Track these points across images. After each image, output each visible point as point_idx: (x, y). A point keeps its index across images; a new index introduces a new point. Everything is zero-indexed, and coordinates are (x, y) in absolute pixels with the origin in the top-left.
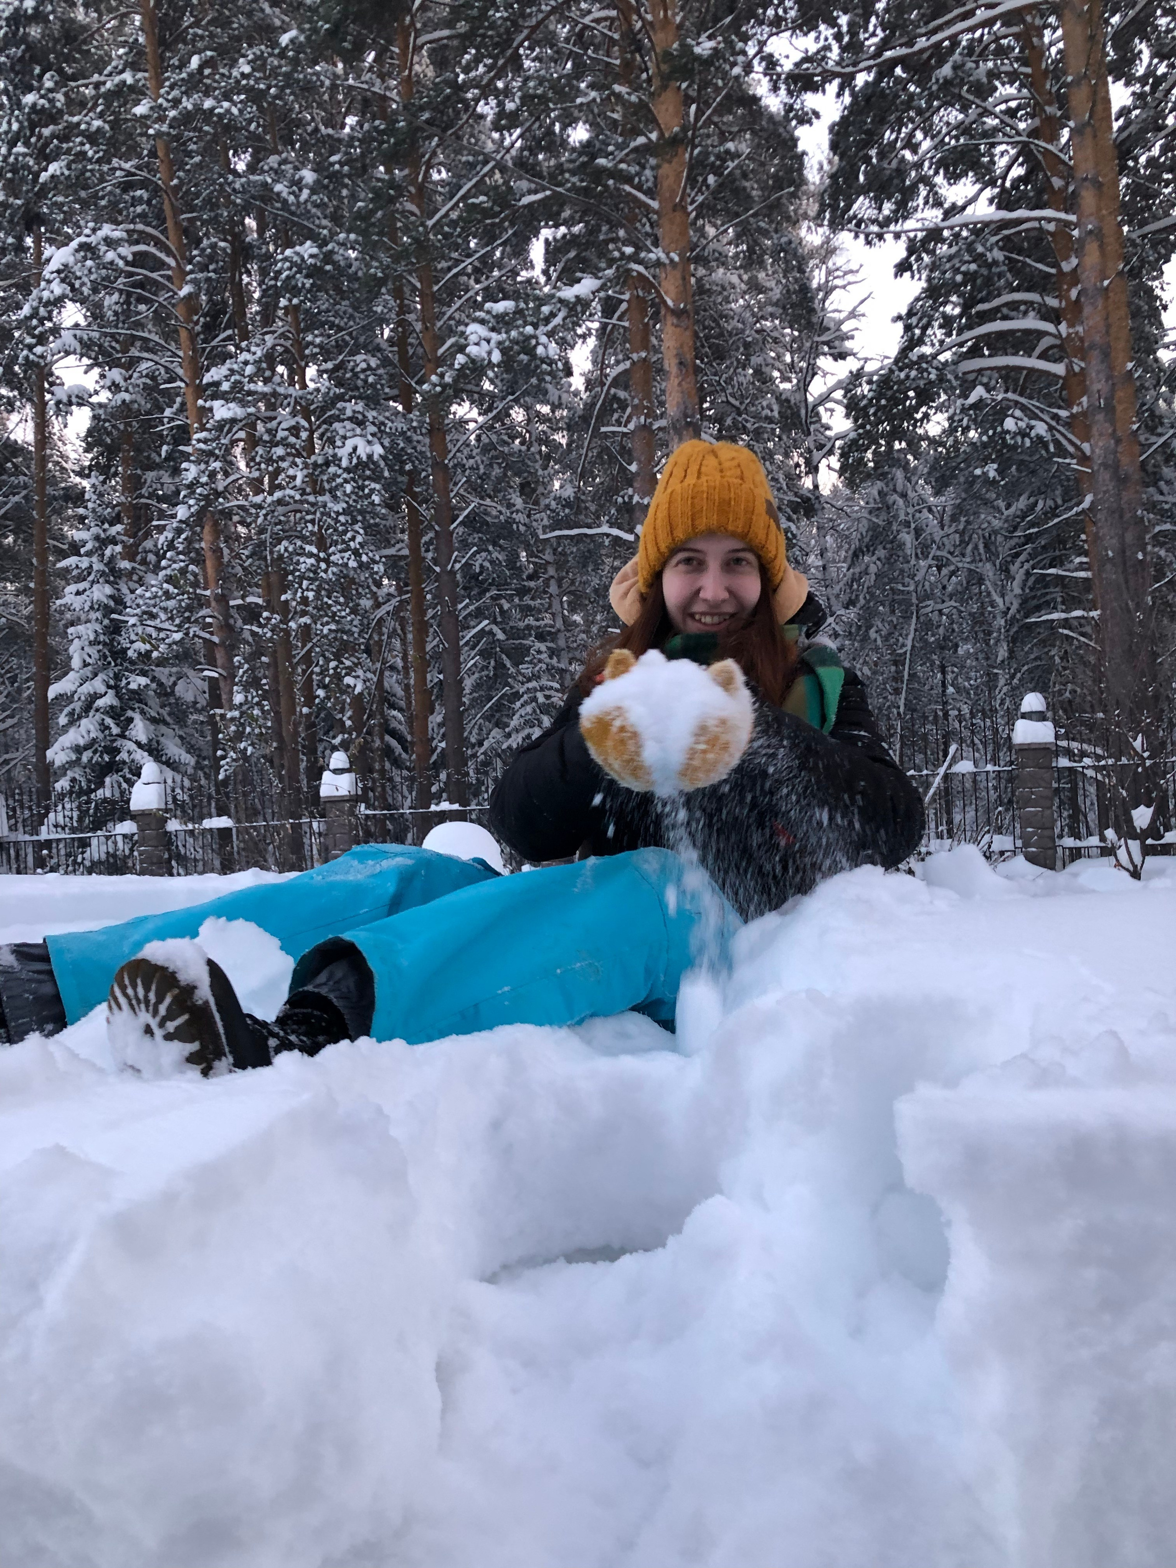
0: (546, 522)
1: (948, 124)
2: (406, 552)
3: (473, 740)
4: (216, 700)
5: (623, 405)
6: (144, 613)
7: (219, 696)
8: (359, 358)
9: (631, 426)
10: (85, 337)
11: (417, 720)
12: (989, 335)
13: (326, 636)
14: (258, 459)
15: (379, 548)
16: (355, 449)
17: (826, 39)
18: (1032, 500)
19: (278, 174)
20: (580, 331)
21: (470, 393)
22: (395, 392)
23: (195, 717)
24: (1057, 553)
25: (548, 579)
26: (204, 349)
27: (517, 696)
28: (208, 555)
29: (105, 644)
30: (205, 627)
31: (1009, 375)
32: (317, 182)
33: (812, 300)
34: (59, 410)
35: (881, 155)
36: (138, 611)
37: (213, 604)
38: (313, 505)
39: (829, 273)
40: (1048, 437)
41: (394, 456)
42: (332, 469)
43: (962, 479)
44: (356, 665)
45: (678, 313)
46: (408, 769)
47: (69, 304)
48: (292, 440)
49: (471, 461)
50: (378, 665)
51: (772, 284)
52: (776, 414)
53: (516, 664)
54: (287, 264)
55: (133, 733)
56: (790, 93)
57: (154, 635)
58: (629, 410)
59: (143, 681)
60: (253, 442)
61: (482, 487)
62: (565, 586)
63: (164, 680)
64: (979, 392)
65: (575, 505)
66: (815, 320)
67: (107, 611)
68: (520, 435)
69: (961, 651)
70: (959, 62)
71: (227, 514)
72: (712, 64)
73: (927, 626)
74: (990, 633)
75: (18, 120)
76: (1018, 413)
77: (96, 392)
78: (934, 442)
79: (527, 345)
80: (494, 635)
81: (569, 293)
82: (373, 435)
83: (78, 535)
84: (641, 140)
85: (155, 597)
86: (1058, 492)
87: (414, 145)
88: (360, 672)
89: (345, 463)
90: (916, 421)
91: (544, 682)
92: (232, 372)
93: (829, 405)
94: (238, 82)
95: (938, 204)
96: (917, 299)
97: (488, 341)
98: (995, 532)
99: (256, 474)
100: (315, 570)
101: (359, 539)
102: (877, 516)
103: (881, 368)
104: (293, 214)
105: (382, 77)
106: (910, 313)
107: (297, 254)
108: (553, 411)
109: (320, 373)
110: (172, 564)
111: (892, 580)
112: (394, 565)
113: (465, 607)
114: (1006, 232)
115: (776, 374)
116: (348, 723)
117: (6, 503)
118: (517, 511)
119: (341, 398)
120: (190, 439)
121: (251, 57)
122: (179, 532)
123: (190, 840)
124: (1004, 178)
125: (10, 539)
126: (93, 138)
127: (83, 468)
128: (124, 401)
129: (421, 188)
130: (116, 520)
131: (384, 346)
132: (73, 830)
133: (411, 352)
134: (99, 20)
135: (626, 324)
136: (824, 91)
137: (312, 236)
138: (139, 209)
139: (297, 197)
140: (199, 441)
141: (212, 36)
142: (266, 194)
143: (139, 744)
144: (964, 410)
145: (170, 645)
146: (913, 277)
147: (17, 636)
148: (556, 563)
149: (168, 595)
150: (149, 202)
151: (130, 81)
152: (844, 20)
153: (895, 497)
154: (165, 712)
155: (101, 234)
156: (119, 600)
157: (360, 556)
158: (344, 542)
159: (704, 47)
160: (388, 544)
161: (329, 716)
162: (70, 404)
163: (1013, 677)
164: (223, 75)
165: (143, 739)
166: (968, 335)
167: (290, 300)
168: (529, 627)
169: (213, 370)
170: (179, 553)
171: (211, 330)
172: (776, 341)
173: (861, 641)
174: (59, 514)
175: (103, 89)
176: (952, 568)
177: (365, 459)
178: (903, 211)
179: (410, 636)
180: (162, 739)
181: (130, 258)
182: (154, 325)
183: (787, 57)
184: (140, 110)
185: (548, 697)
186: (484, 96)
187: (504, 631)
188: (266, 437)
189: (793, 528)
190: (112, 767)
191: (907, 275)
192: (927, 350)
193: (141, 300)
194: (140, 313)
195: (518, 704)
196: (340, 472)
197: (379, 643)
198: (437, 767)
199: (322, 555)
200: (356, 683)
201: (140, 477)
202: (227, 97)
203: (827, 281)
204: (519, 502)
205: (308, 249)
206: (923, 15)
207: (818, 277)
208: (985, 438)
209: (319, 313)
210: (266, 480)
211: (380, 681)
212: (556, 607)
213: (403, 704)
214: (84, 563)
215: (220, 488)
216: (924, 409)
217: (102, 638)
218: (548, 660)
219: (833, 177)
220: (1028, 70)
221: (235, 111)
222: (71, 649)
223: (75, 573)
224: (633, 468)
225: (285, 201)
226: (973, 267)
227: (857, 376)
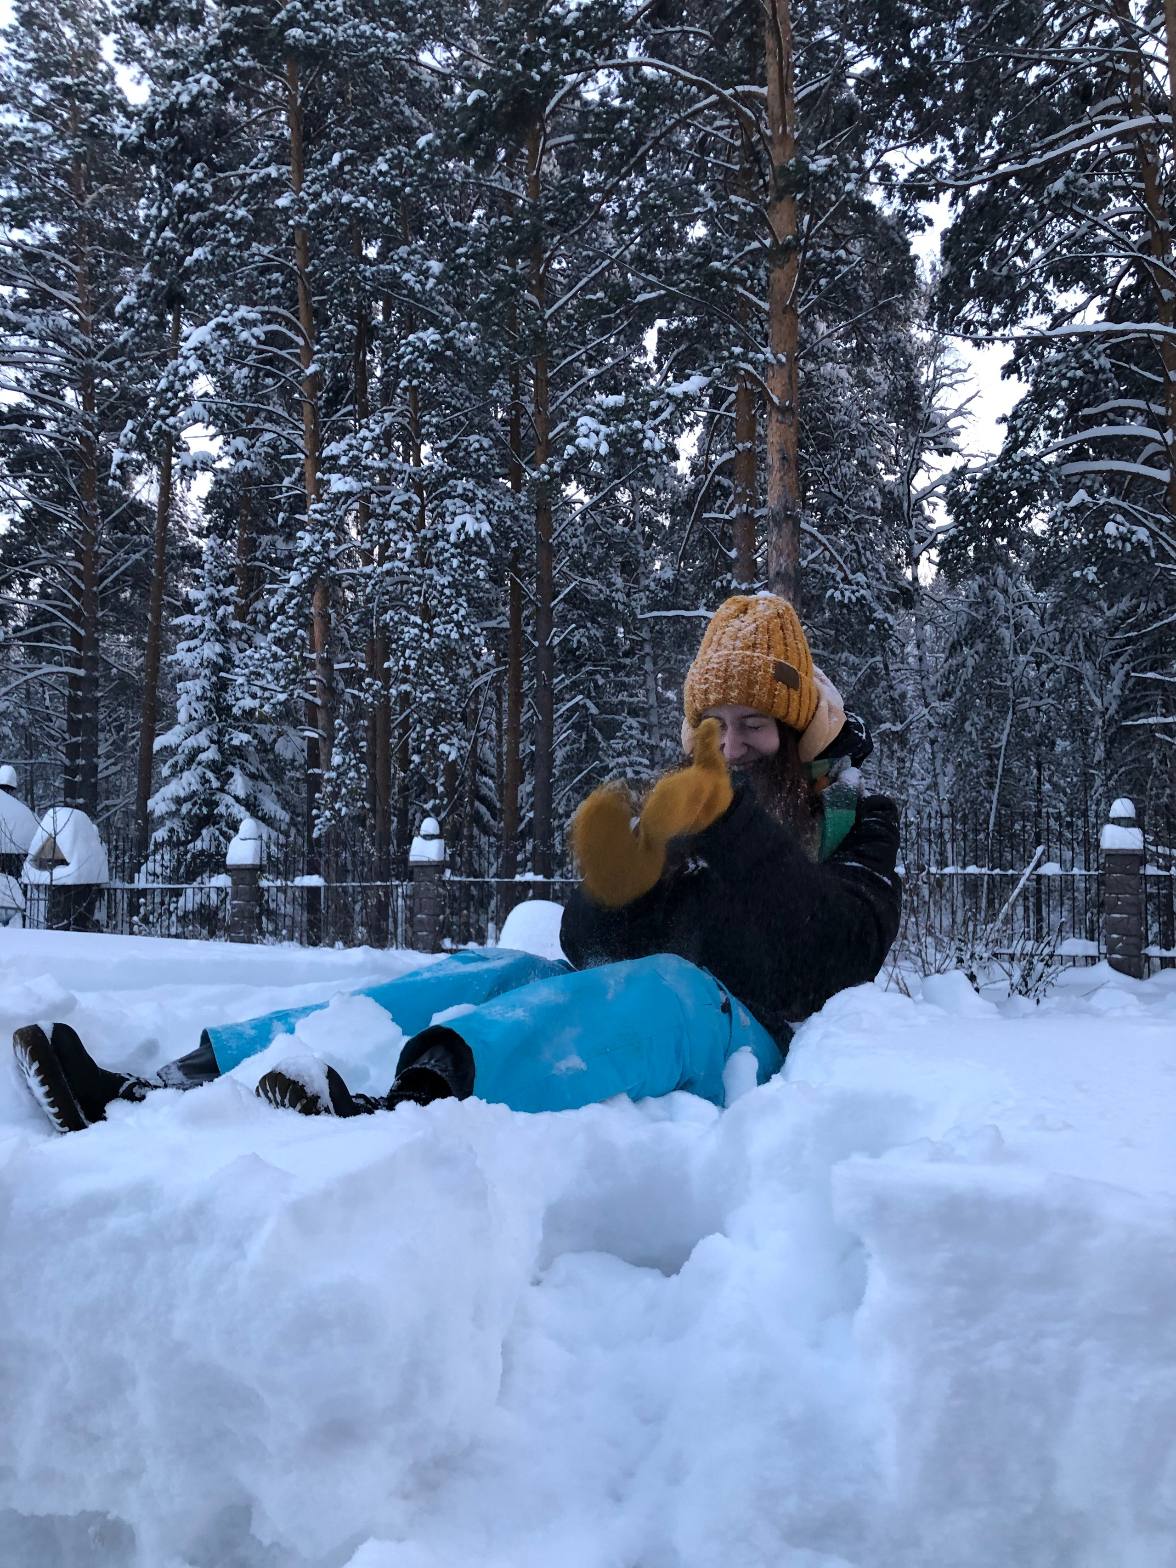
0: (644, 602)
1: (1060, 233)
2: (506, 625)
3: (561, 811)
4: (314, 759)
5: (726, 492)
6: (252, 673)
7: (318, 756)
8: (472, 438)
9: (733, 514)
10: (214, 406)
11: (507, 789)
12: (1095, 438)
13: (425, 704)
14: (370, 531)
15: (481, 620)
16: (464, 525)
17: (942, 150)
18: (1134, 601)
19: (407, 264)
20: (687, 420)
21: (578, 474)
22: (506, 471)
23: (292, 774)
24: (1159, 656)
25: (644, 656)
26: (325, 423)
27: (606, 770)
28: (317, 621)
29: (211, 700)
30: (308, 688)
31: (1112, 479)
32: (443, 272)
33: (918, 398)
34: (184, 473)
35: (992, 262)
36: (246, 671)
37: (318, 667)
38: (420, 577)
39: (936, 370)
40: (1149, 543)
41: (501, 534)
42: (441, 544)
43: (1063, 579)
44: (452, 733)
45: (783, 410)
46: (495, 835)
47: (202, 377)
48: (404, 514)
49: (575, 540)
50: (473, 733)
51: (881, 379)
52: (879, 505)
53: (608, 738)
54: (410, 349)
55: (232, 787)
56: (904, 201)
57: (259, 694)
58: (732, 498)
59: (245, 737)
60: (365, 514)
61: (585, 564)
62: (660, 663)
63: (265, 738)
64: (1081, 495)
65: (674, 587)
66: (920, 416)
67: (216, 668)
68: (624, 515)
69: (1058, 749)
70: (1072, 177)
71: (337, 581)
72: (827, 180)
73: (1024, 722)
74: (1087, 733)
75: (167, 207)
76: (1120, 518)
77: (220, 458)
78: (1036, 540)
79: (634, 438)
80: (587, 709)
81: (677, 390)
82: (481, 512)
83: (194, 594)
84: (755, 245)
85: (264, 658)
86: (1160, 596)
87: (537, 240)
88: (455, 740)
89: (453, 538)
90: (1018, 519)
91: (634, 758)
92: (351, 446)
93: (932, 499)
94: (375, 179)
95: (1048, 309)
96: (1023, 402)
97: (597, 434)
98: (1095, 632)
99: (367, 545)
100: (417, 639)
101: (462, 612)
102: (977, 611)
103: (986, 466)
104: (418, 300)
105: (511, 176)
106: (1015, 415)
107: (420, 339)
108: (658, 493)
109: (435, 451)
110: (280, 628)
111: (991, 675)
112: (493, 636)
113: (560, 681)
114: (1114, 341)
115: (881, 465)
116: (441, 789)
117: (126, 560)
118: (617, 591)
119: (453, 476)
120: (306, 507)
121: (389, 156)
122: (290, 597)
123: (281, 896)
124: (1115, 288)
125: (128, 594)
126: (236, 225)
127: (201, 528)
128: (245, 469)
129: (542, 279)
130: (229, 581)
131: (497, 426)
132: (170, 880)
133: (523, 433)
134: (248, 113)
135: (734, 415)
136: (938, 200)
137: (434, 322)
138: (274, 291)
139: (423, 285)
140: (315, 511)
141: (353, 135)
142: (394, 280)
143: (236, 798)
144: (1065, 512)
145: (274, 705)
146: (1020, 379)
147: (128, 687)
148: (653, 640)
149: (276, 658)
150: (283, 286)
151: (274, 174)
152: (960, 132)
153: (996, 592)
154: (263, 769)
155: (237, 315)
156: (227, 658)
157: (462, 628)
158: (447, 614)
159: (820, 164)
160: (490, 617)
161: (422, 779)
162: (195, 468)
163: (1109, 778)
164: (362, 172)
165: (242, 794)
166: (1073, 438)
167: (410, 382)
168: (622, 703)
169: (333, 444)
170: (288, 618)
171: (332, 404)
172: (881, 434)
173: (955, 733)
174: (175, 573)
175: (248, 181)
176: (1051, 665)
177: (472, 535)
178: (1011, 317)
179: (505, 704)
180: (260, 795)
181: (263, 337)
182: (279, 397)
183: (903, 167)
184: (282, 202)
185: (637, 773)
186: (607, 198)
187: (597, 705)
188: (379, 510)
189: (891, 619)
190: (210, 819)
191: (1014, 377)
192: (1031, 451)
193: (268, 374)
194: (267, 387)
195: (607, 778)
196: (448, 546)
197: (475, 712)
198: (523, 836)
199: (426, 626)
200: (450, 751)
201: (255, 540)
202: (364, 193)
203: (935, 379)
204: (619, 581)
205: (430, 335)
206: (1039, 130)
207: (926, 374)
208: (1085, 541)
209: (437, 393)
210: (376, 551)
211: (474, 749)
212: (650, 683)
213: (494, 771)
214: (197, 621)
215: (332, 555)
216: (1026, 508)
217: (209, 694)
218: (640, 736)
219: (944, 281)
220: (1142, 185)
221: (370, 205)
222: (179, 704)
223: (187, 630)
224: (733, 554)
225: (413, 288)
226: (1080, 373)
227: (959, 474)
